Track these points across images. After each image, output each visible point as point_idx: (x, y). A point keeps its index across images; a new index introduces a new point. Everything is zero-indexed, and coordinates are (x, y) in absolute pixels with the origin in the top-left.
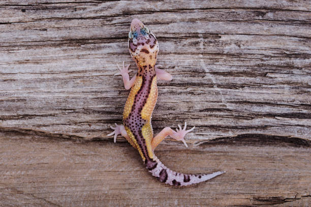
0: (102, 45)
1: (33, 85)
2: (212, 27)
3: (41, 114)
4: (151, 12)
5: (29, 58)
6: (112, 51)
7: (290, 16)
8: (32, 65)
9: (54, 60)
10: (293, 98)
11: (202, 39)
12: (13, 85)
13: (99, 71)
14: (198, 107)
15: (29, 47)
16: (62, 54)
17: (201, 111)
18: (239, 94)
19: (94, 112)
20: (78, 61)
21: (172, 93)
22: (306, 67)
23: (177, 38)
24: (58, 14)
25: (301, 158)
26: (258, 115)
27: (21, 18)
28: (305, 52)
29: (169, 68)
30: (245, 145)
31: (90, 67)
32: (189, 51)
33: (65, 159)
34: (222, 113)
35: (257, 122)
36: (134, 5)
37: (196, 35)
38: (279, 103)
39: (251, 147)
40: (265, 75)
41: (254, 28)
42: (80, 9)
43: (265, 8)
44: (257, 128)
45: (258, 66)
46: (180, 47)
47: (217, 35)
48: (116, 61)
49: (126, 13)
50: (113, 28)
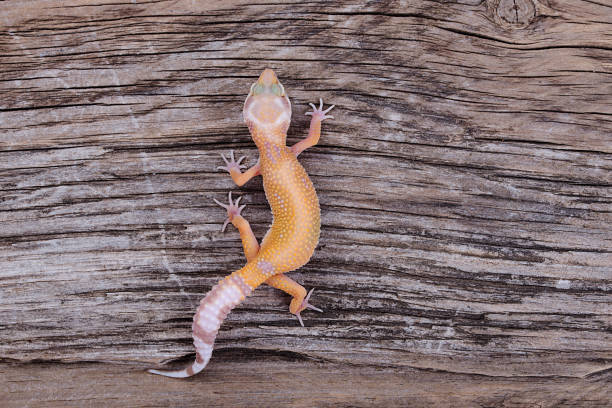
0: (38, 243)
2: (175, 216)
4: (98, 199)
6: (51, 251)
10: (279, 301)
11: (163, 231)
13: (36, 276)
14: (161, 317)
17: (165, 322)
19: (31, 327)
20: (10, 264)
21: (127, 300)
23: (131, 231)
25: (295, 376)
26: (237, 325)
29: (124, 268)
30: (225, 360)
31: (25, 272)
32: (149, 246)
35: (236, 333)
36: (76, 191)
37: (156, 227)
38: (262, 308)
39: (233, 363)
42: (9, 199)
44: (238, 340)
46: (136, 242)
47: (182, 226)
48: (56, 262)
49: (68, 202)
50: (52, 221)
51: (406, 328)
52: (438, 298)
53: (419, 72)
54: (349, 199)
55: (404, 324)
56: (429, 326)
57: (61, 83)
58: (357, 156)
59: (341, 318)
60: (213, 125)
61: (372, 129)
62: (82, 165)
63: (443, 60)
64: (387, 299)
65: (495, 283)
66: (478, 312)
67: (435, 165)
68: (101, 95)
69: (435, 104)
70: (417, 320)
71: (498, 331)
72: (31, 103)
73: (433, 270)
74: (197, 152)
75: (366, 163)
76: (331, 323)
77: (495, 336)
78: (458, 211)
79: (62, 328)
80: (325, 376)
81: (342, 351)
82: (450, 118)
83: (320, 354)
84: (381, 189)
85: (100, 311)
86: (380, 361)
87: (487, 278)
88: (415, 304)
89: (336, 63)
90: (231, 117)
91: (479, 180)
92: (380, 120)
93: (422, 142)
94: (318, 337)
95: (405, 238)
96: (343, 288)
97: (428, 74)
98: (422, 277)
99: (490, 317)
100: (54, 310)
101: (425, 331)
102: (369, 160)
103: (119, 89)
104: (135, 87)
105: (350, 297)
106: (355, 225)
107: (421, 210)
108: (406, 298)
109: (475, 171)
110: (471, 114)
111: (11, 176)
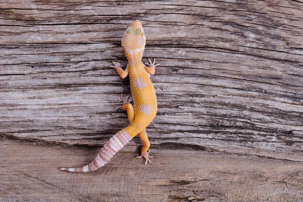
0: (80, 88)
1: (37, 112)
3: (43, 129)
4: (109, 68)
5: (35, 96)
6: (86, 92)
7: (192, 71)
8: (37, 100)
9: (50, 97)
10: (194, 121)
12: (26, 112)
13: (78, 104)
15: (35, 89)
16: (55, 93)
18: (162, 118)
19: (75, 128)
20: (65, 98)
21: (122, 117)
22: (202, 102)
24: (53, 69)
25: (199, 157)
26: (173, 131)
27: (31, 71)
28: (202, 93)
30: (165, 149)
31: (72, 101)
33: (57, 156)
34: (151, 130)
35: (172, 135)
36: (99, 64)
38: (185, 124)
39: (169, 150)
40: (178, 107)
41: (171, 79)
42: (67, 66)
43: (178, 67)
44: (172, 139)
45: (174, 101)
48: (88, 98)
49: (95, 69)
50: (86, 78)
51: (254, 136)
52: (270, 122)
53: (263, 15)
54: (229, 74)
55: (253, 134)
56: (265, 136)
57: (93, 12)
58: (234, 53)
59: (223, 130)
60: (165, 36)
61: (241, 41)
62: (102, 52)
63: (275, 10)
64: (245, 122)
65: (297, 116)
66: (288, 130)
67: (270, 59)
68: (112, 19)
69: (271, 31)
70: (259, 132)
71: (298, 139)
72: (79, 21)
73: (267, 109)
74: (157, 48)
75: (238, 57)
76: (218, 132)
77: (296, 142)
78: (280, 81)
79: (89, 129)
80: (214, 158)
81: (222, 146)
82: (278, 37)
83: (212, 147)
84: (245, 69)
85: (108, 122)
86: (240, 151)
87: (293, 114)
88: (259, 125)
89: (225, 9)
90: (174, 32)
91: (291, 67)
92: (245, 37)
93: (264, 48)
94: (211, 139)
95: (255, 94)
96: (225, 116)
97: (268, 17)
98: (263, 112)
99: (294, 132)
100: (86, 120)
101: (263, 138)
102: (240, 55)
103: (121, 17)
104: (128, 16)
105: (228, 120)
106: (231, 86)
107: (263, 80)
108: (254, 121)
109: (290, 63)
110: (288, 36)
111: (68, 55)
